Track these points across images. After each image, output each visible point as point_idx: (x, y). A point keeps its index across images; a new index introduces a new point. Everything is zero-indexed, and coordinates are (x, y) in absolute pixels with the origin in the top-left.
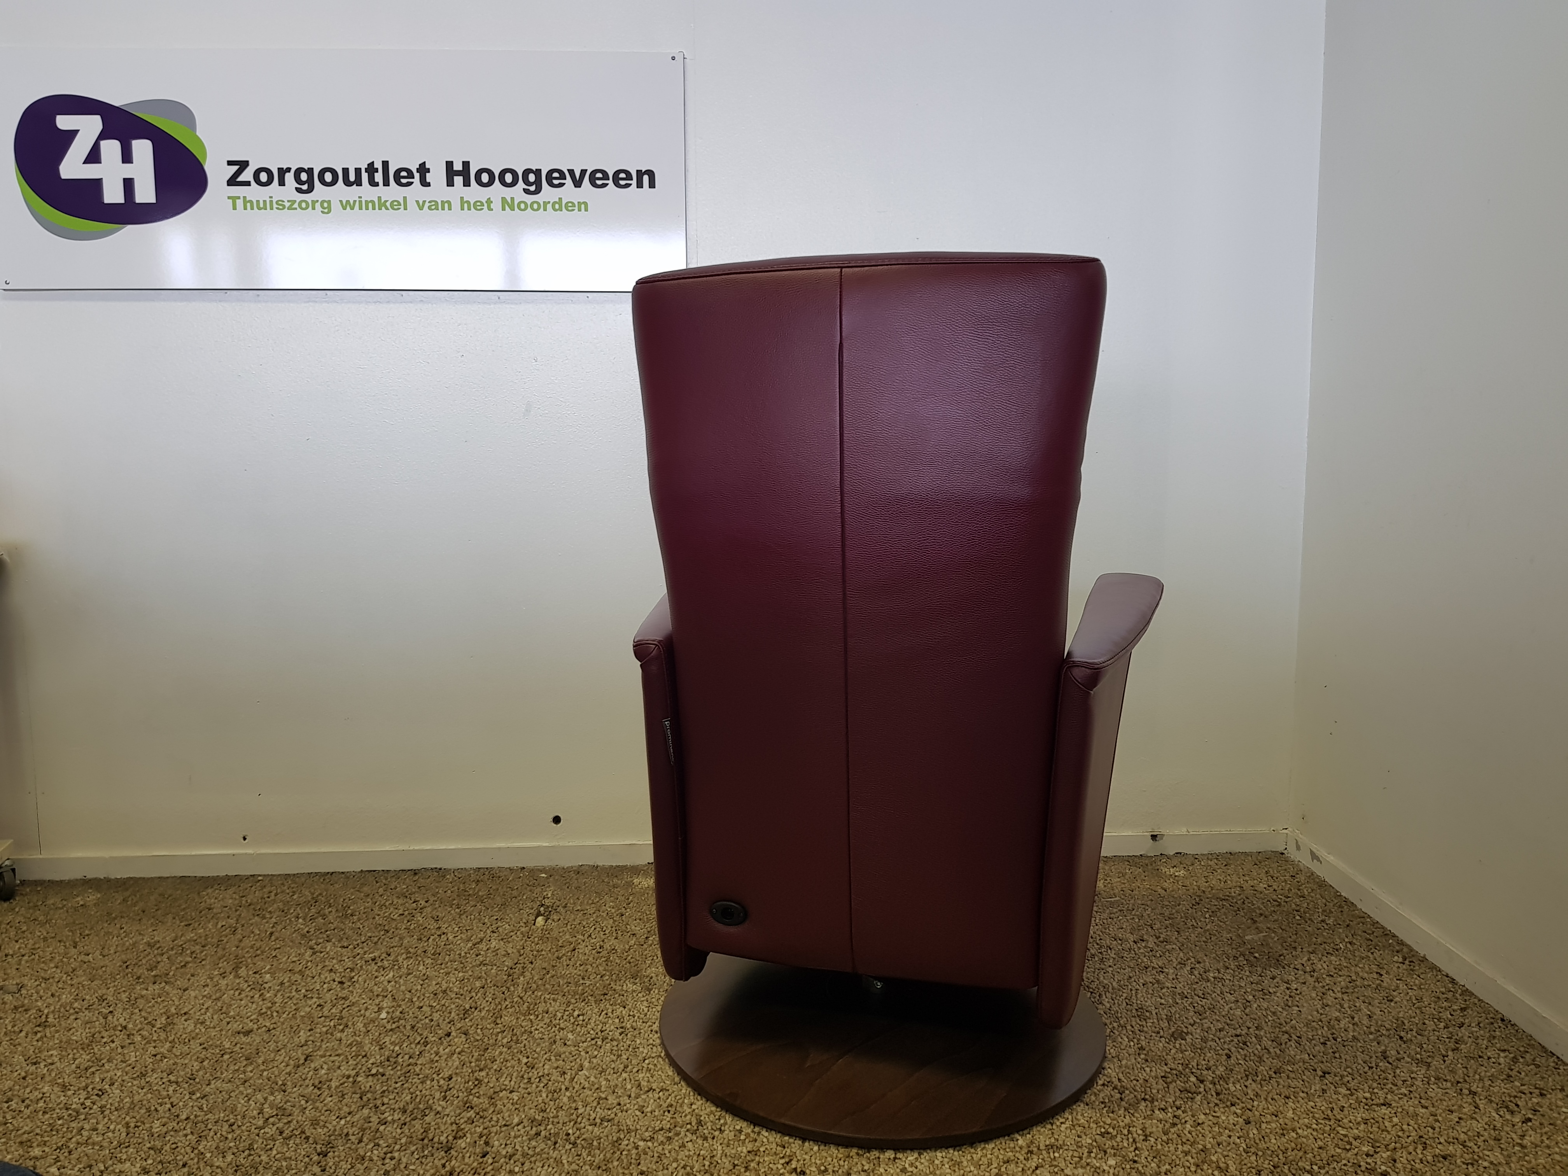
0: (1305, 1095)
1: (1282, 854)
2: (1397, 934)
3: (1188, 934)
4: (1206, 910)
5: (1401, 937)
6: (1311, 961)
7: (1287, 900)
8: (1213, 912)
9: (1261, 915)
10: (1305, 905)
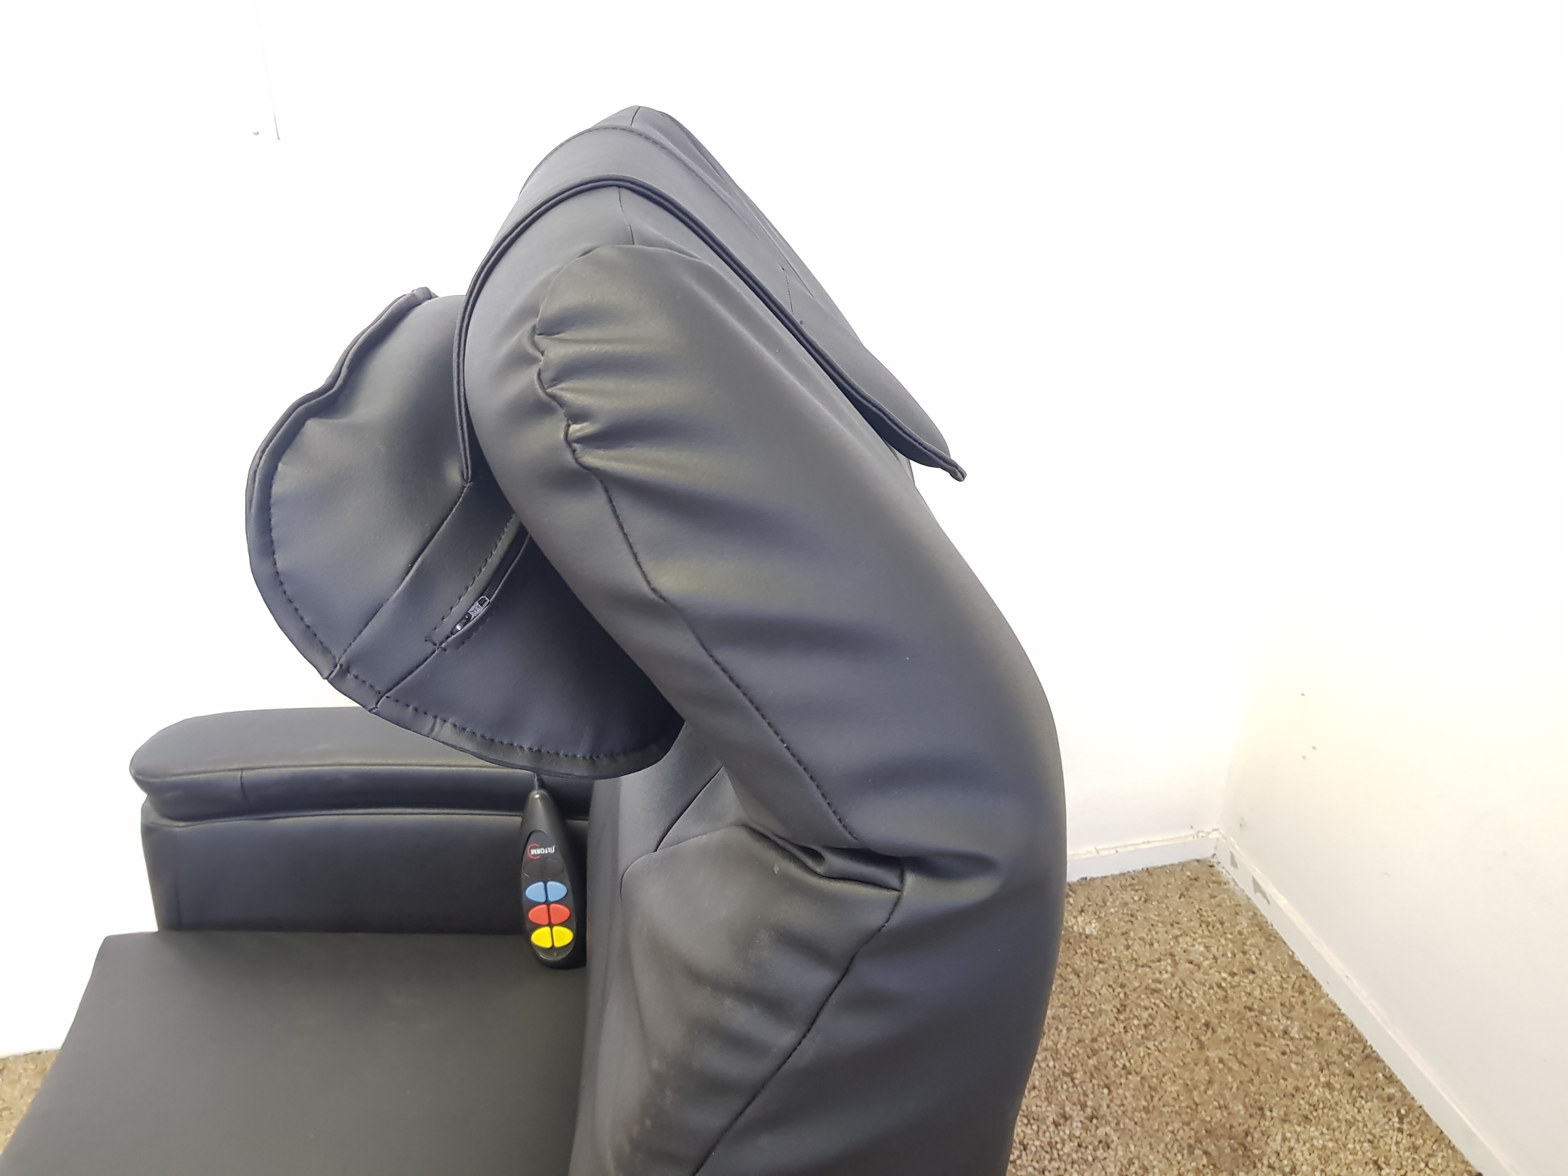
1: (1212, 866)
2: (1382, 1056)
3: (1120, 1091)
4: (1136, 1022)
5: (1388, 1062)
6: (1287, 1143)
7: (1234, 983)
8: (1146, 1026)
9: (1207, 1025)
10: (1257, 993)
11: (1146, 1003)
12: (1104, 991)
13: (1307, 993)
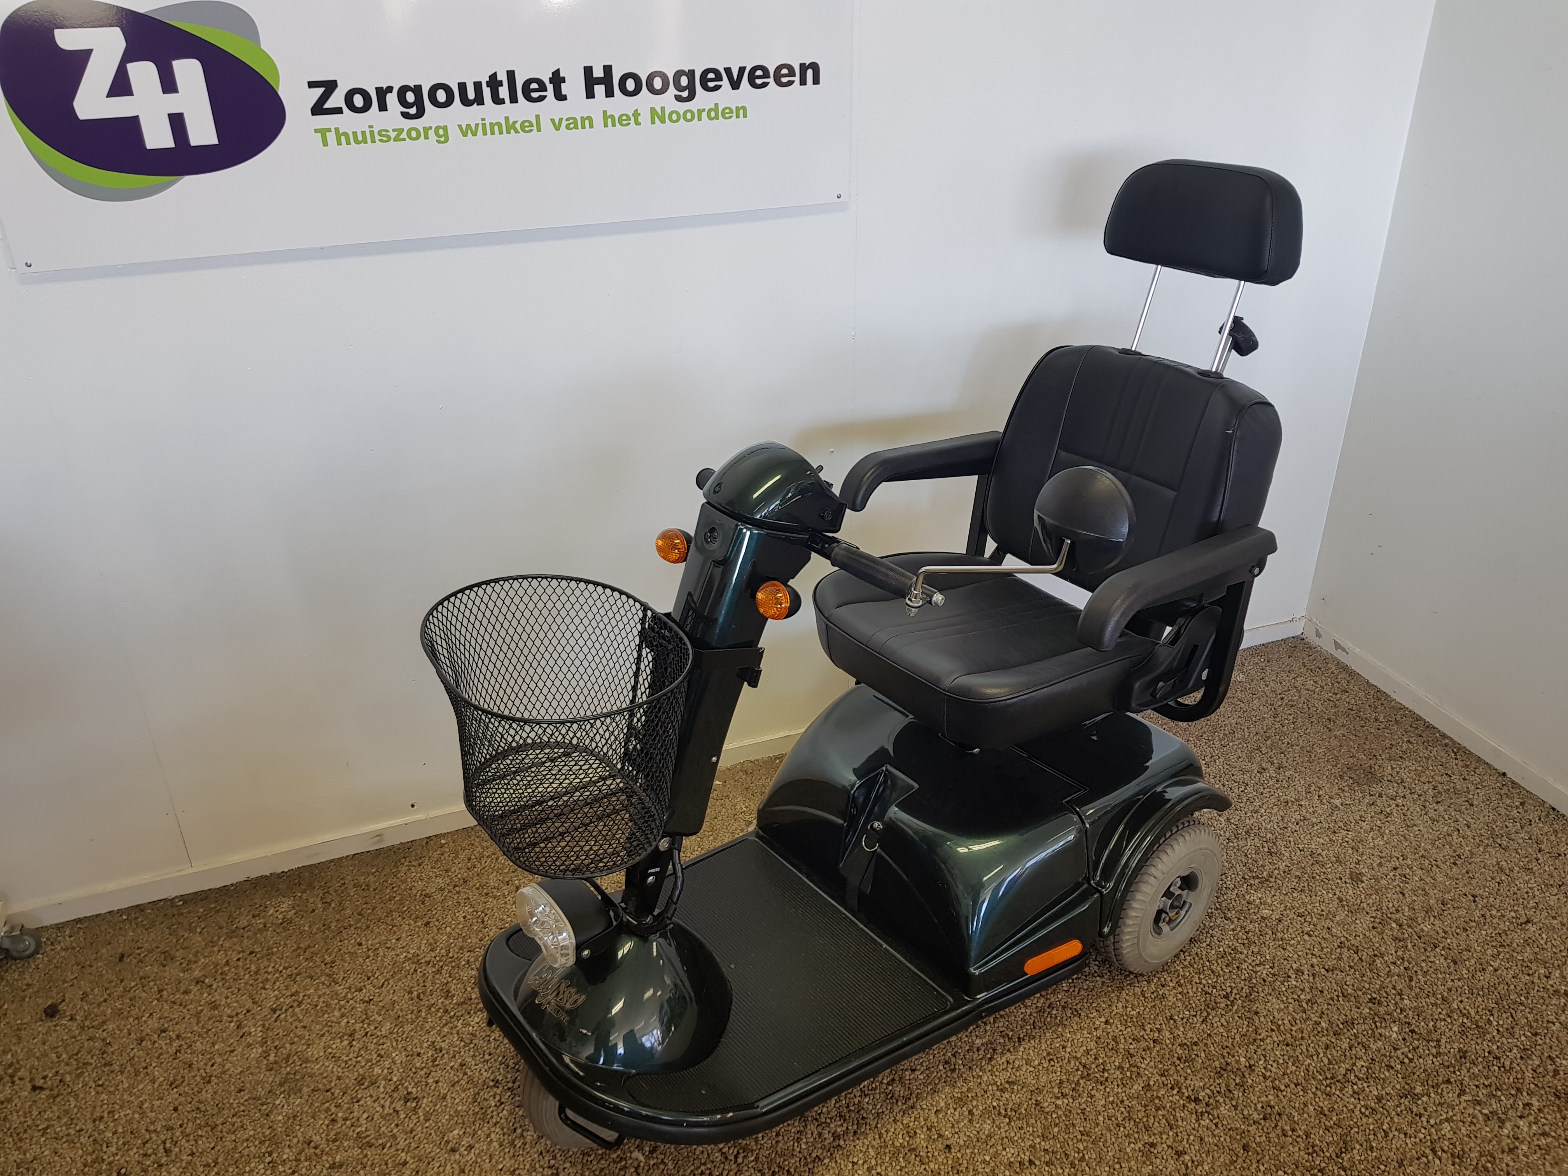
0: (1474, 924)
1: (1304, 639)
2: (1436, 726)
3: (1291, 755)
4: (1286, 722)
5: (1440, 728)
6: (1395, 770)
7: (1338, 698)
9: (1329, 719)
10: (1353, 701)
11: (1289, 712)
12: (1261, 708)
13: (1383, 699)
